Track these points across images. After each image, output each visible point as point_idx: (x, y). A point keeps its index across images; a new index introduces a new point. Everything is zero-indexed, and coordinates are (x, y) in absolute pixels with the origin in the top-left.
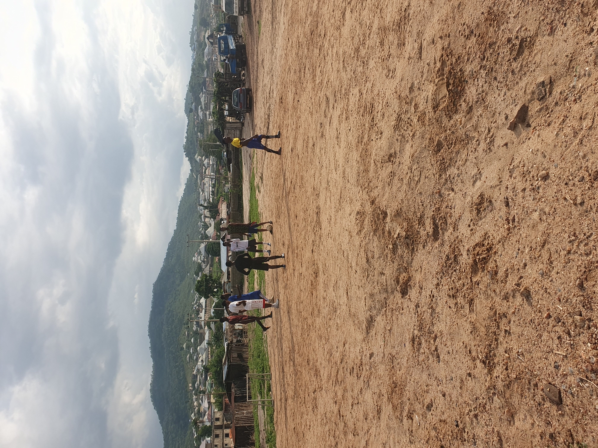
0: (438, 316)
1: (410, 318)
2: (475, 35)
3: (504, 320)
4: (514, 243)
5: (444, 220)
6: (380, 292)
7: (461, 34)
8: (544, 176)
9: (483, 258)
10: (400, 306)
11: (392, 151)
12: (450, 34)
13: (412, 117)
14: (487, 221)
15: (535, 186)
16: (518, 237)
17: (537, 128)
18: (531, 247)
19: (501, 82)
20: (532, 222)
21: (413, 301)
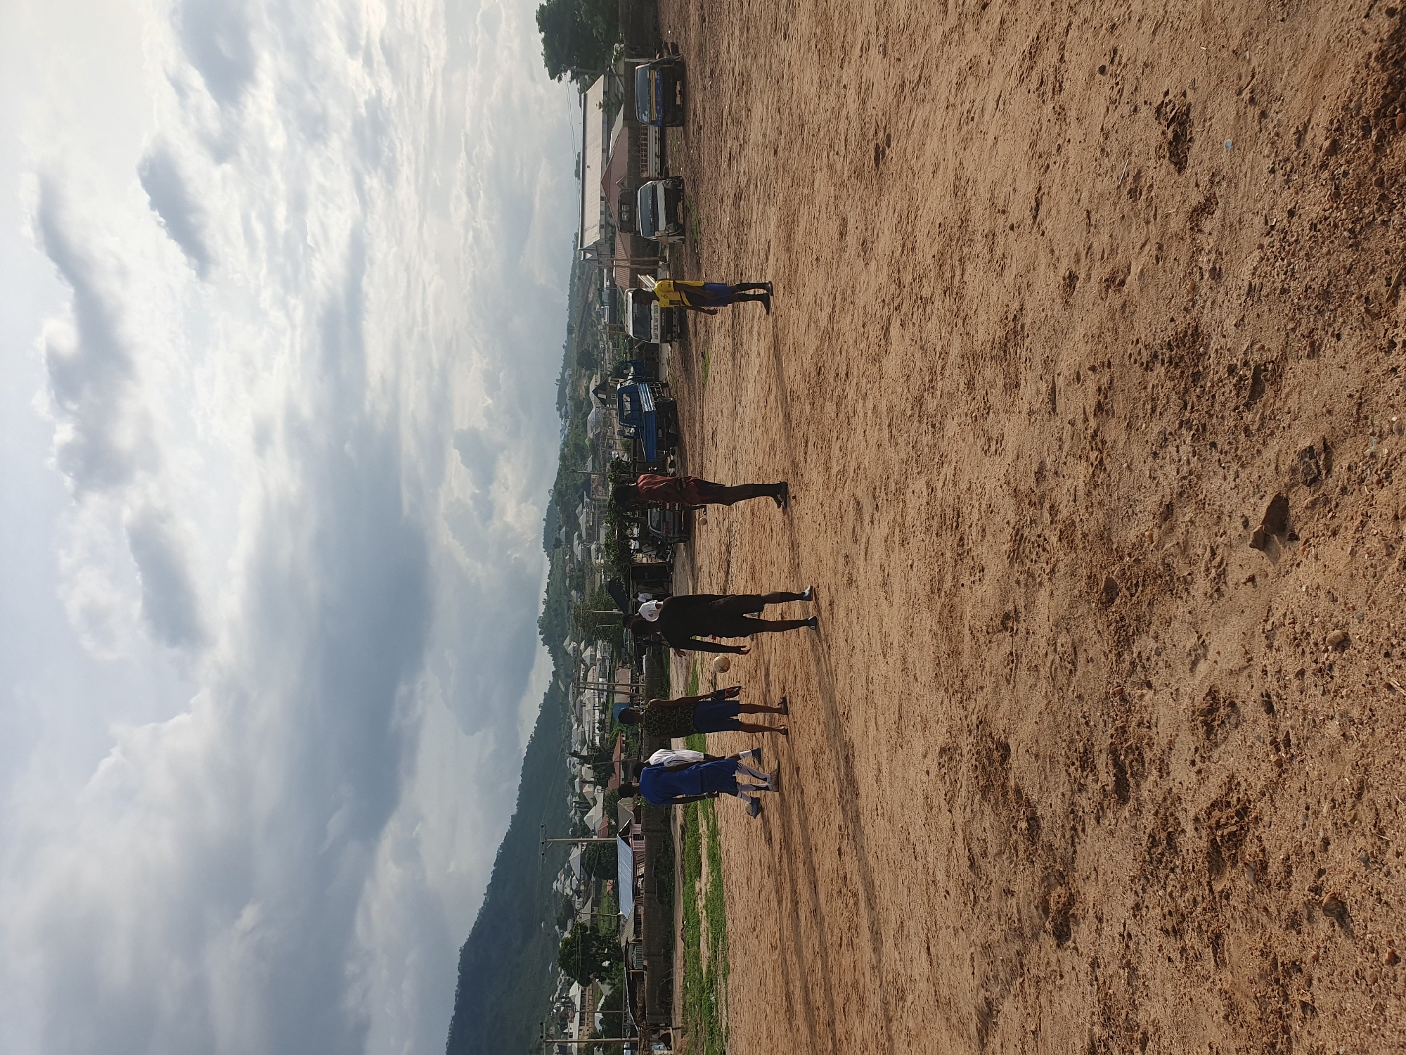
0: (1144, 983)
1: (1079, 997)
2: (1163, 360)
3: (1297, 979)
4: (1296, 794)
5: (1137, 753)
6: (1006, 939)
7: (1132, 360)
8: (1338, 640)
9: (1229, 834)
10: (1055, 968)
11: (1010, 607)
12: (1111, 361)
13: (1046, 532)
14: (1230, 749)
15: (1324, 663)
16: (1302, 779)
17: (1311, 541)
18: (1333, 800)
19: (1226, 452)
20: (1327, 744)
21: (1085, 952)
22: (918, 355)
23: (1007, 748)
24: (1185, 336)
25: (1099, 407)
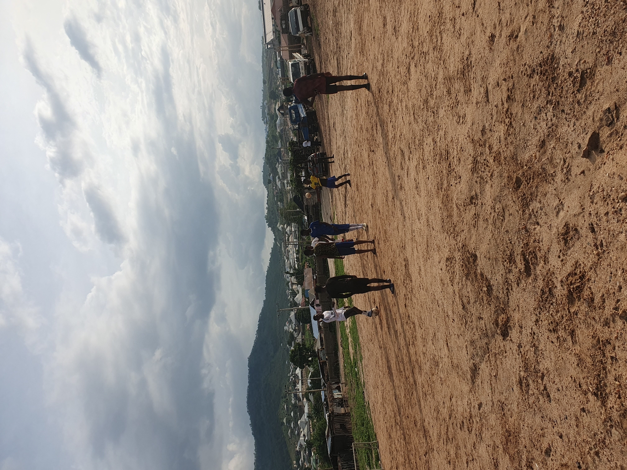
0: (541, 353)
1: (514, 360)
2: (537, 73)
3: (609, 347)
4: (606, 267)
5: (534, 254)
6: (480, 338)
7: (523, 74)
8: (623, 197)
9: (576, 287)
10: (503, 349)
11: (473, 193)
12: (513, 75)
13: (488, 158)
14: (576, 250)
15: (617, 208)
16: (609, 260)
17: (610, 152)
18: (623, 269)
19: (569, 114)
20: (620, 244)
21: (515, 341)
22: (424, 80)
23: (475, 256)
24: (548, 60)
25: (509, 97)
